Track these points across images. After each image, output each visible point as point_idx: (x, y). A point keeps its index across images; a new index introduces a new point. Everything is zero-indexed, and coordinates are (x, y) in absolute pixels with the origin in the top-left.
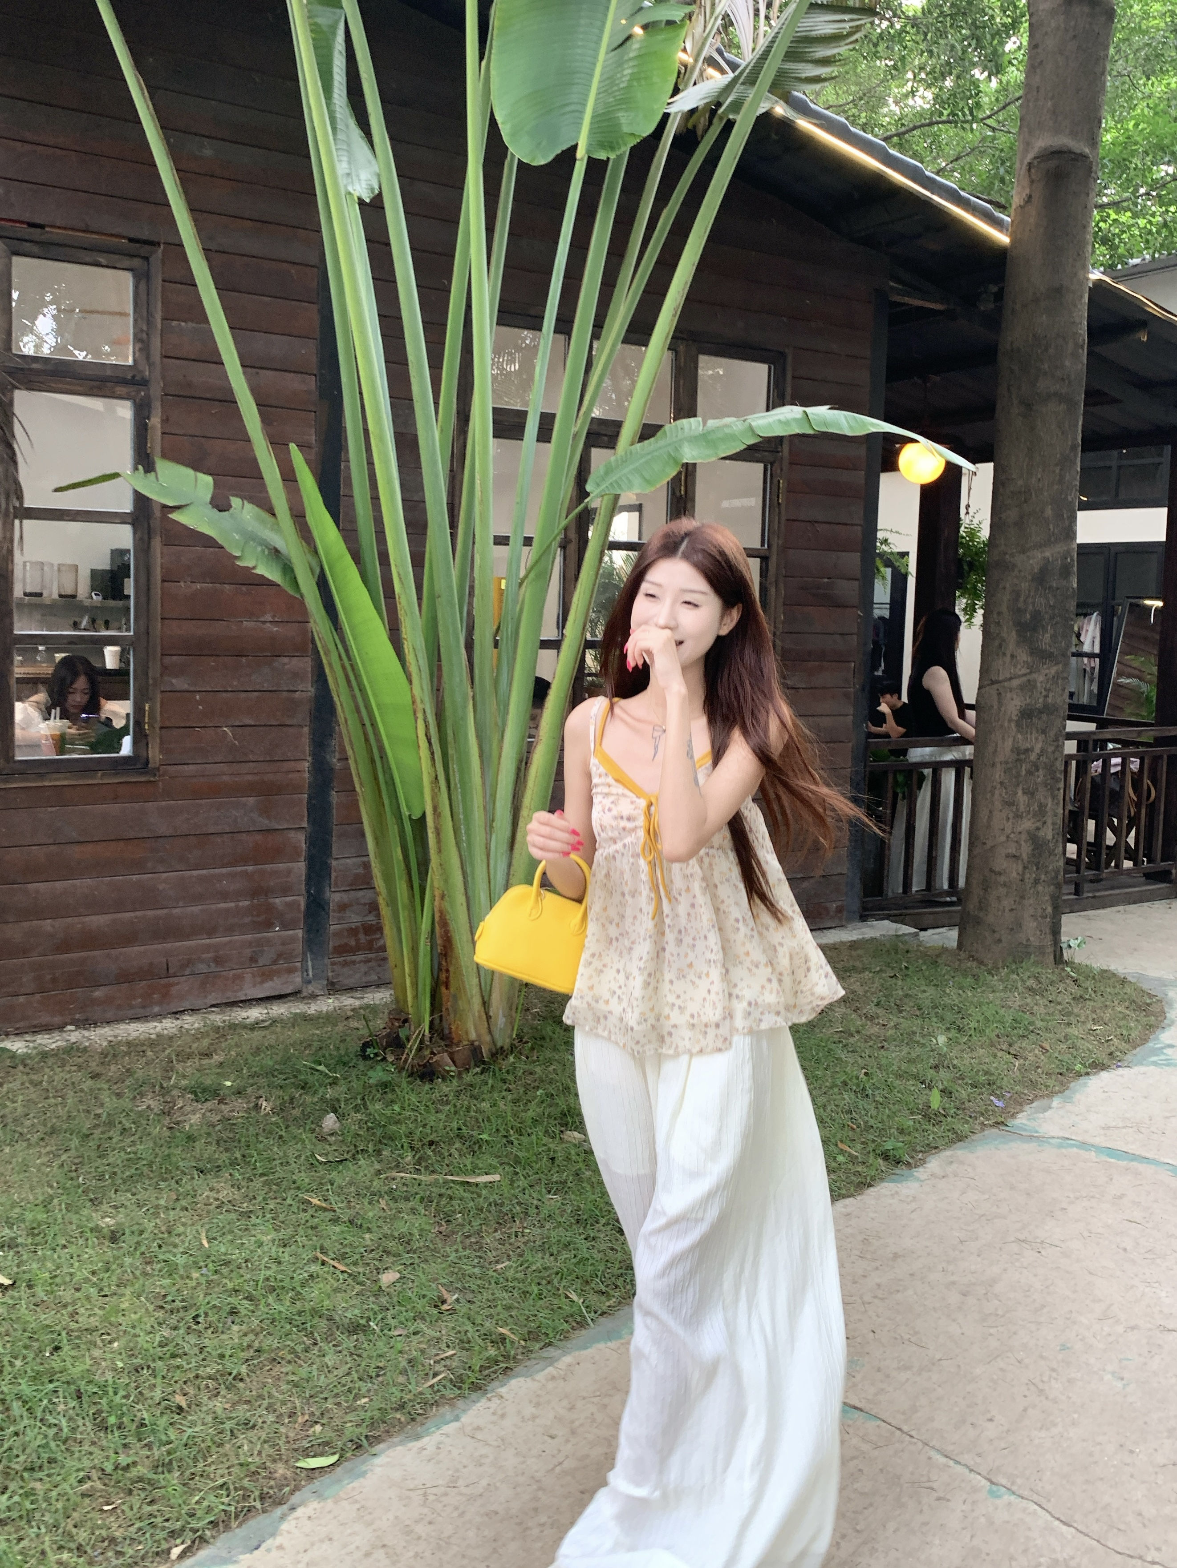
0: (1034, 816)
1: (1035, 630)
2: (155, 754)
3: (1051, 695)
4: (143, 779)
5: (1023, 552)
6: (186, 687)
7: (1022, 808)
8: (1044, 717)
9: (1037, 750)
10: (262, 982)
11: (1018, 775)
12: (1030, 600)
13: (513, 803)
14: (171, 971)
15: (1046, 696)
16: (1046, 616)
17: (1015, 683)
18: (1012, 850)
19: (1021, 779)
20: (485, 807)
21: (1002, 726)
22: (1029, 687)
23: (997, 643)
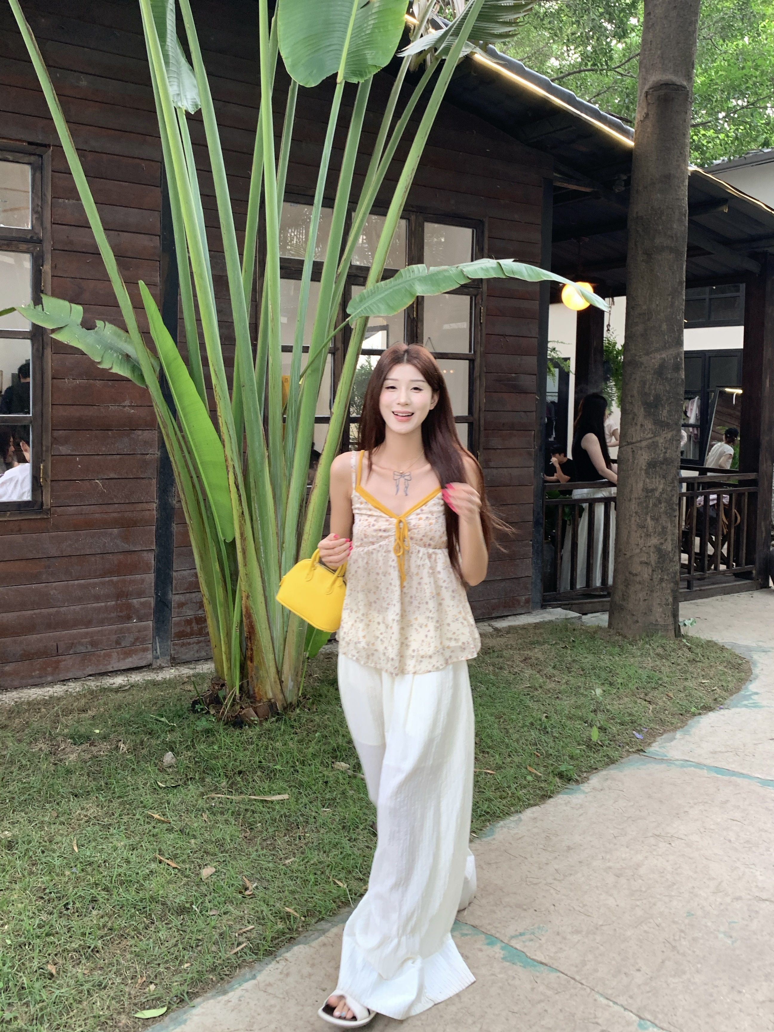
0: (659, 535)
1: (656, 407)
2: (47, 500)
3: (669, 451)
4: (39, 517)
5: (647, 354)
6: (69, 452)
7: (651, 529)
8: (664, 467)
9: (660, 490)
10: (124, 659)
11: (647, 507)
12: (653, 387)
13: (297, 530)
14: (60, 651)
15: (665, 453)
16: (665, 398)
17: (644, 444)
18: (644, 559)
19: (649, 509)
20: (277, 533)
21: (635, 473)
22: (653, 446)
23: (631, 416)
